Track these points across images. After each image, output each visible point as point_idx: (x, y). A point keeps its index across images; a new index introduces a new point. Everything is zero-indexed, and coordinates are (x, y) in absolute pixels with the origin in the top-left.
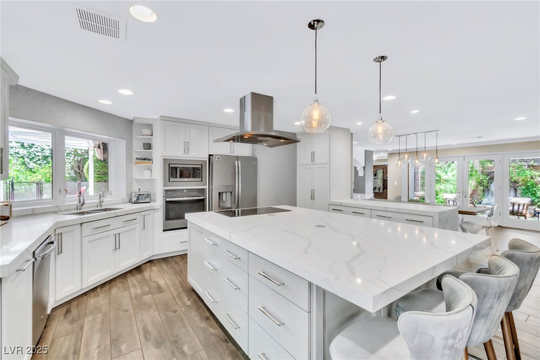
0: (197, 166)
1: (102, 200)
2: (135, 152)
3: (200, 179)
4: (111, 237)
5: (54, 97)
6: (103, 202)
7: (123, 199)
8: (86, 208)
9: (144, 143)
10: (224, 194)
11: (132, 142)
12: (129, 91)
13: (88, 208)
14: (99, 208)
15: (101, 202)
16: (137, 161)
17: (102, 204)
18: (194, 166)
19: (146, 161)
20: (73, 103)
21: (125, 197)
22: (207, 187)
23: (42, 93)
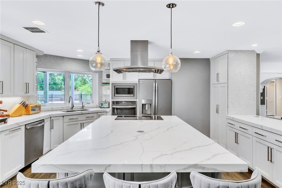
0: (131, 87)
1: (83, 105)
2: (103, 79)
3: (133, 95)
4: (79, 124)
5: (61, 57)
6: (84, 106)
7: (97, 105)
8: (74, 109)
9: (106, 74)
10: (147, 105)
11: (102, 74)
12: (81, 50)
13: (76, 109)
14: (82, 109)
15: (83, 106)
16: (103, 84)
17: (84, 107)
18: (129, 87)
19: (107, 85)
20: (70, 58)
21: (98, 104)
22: (138, 100)
23: (56, 56)
